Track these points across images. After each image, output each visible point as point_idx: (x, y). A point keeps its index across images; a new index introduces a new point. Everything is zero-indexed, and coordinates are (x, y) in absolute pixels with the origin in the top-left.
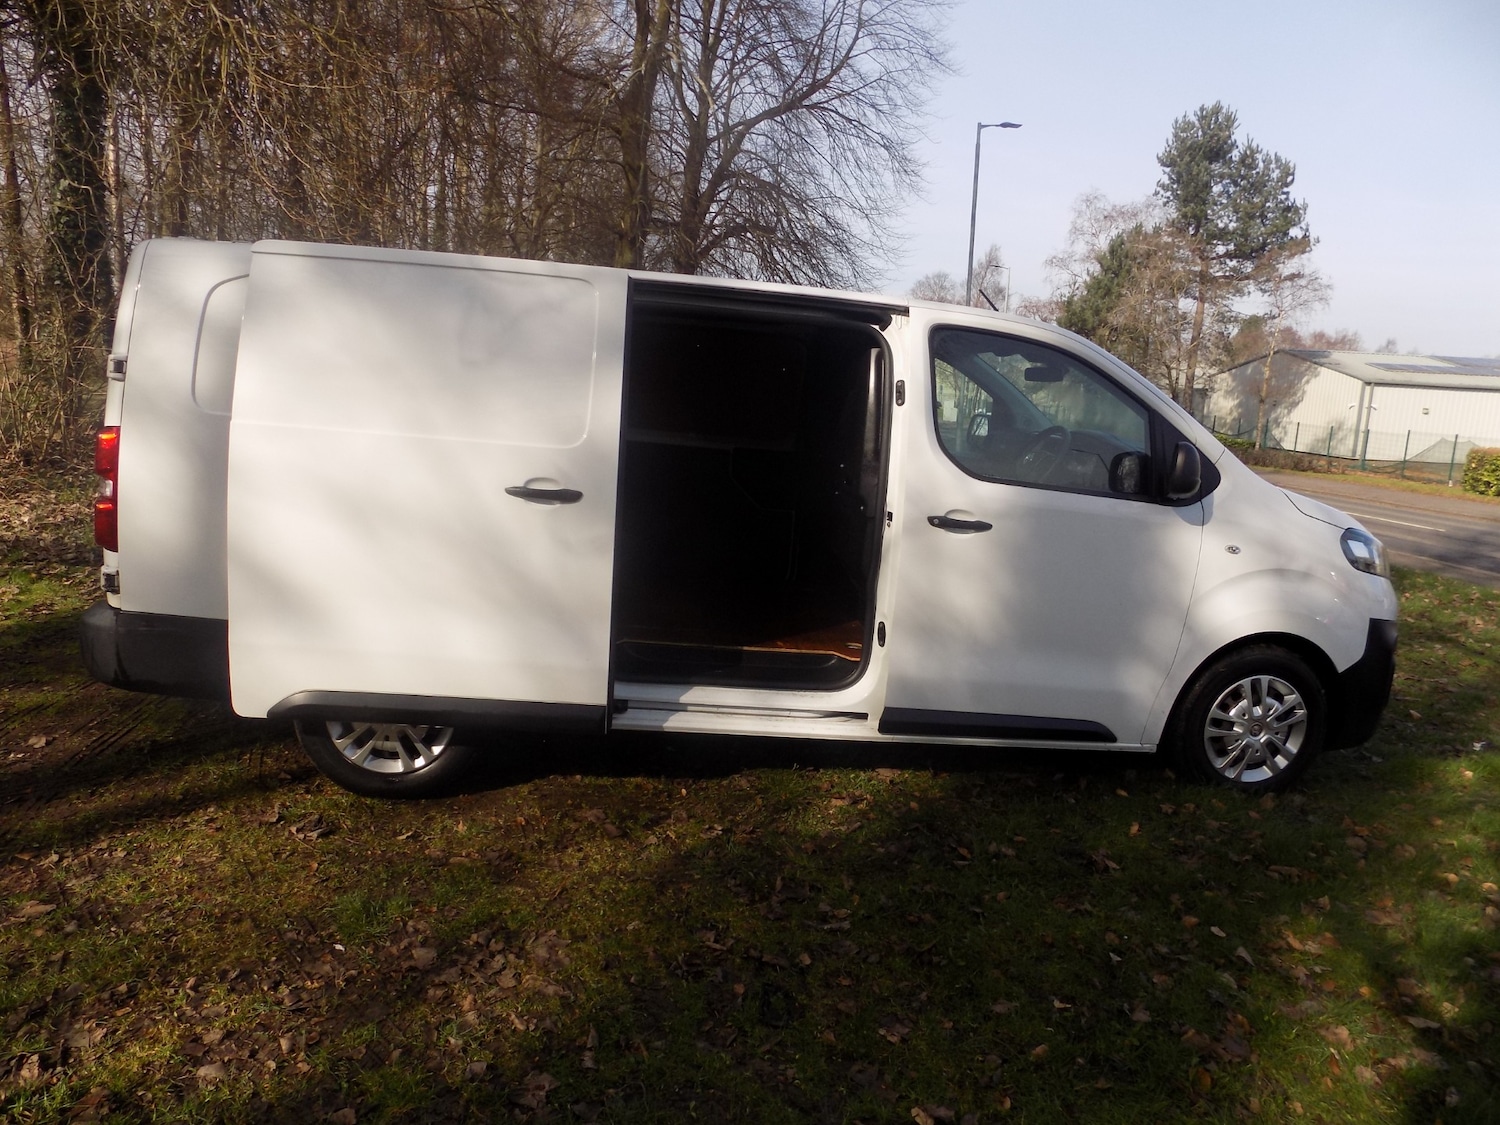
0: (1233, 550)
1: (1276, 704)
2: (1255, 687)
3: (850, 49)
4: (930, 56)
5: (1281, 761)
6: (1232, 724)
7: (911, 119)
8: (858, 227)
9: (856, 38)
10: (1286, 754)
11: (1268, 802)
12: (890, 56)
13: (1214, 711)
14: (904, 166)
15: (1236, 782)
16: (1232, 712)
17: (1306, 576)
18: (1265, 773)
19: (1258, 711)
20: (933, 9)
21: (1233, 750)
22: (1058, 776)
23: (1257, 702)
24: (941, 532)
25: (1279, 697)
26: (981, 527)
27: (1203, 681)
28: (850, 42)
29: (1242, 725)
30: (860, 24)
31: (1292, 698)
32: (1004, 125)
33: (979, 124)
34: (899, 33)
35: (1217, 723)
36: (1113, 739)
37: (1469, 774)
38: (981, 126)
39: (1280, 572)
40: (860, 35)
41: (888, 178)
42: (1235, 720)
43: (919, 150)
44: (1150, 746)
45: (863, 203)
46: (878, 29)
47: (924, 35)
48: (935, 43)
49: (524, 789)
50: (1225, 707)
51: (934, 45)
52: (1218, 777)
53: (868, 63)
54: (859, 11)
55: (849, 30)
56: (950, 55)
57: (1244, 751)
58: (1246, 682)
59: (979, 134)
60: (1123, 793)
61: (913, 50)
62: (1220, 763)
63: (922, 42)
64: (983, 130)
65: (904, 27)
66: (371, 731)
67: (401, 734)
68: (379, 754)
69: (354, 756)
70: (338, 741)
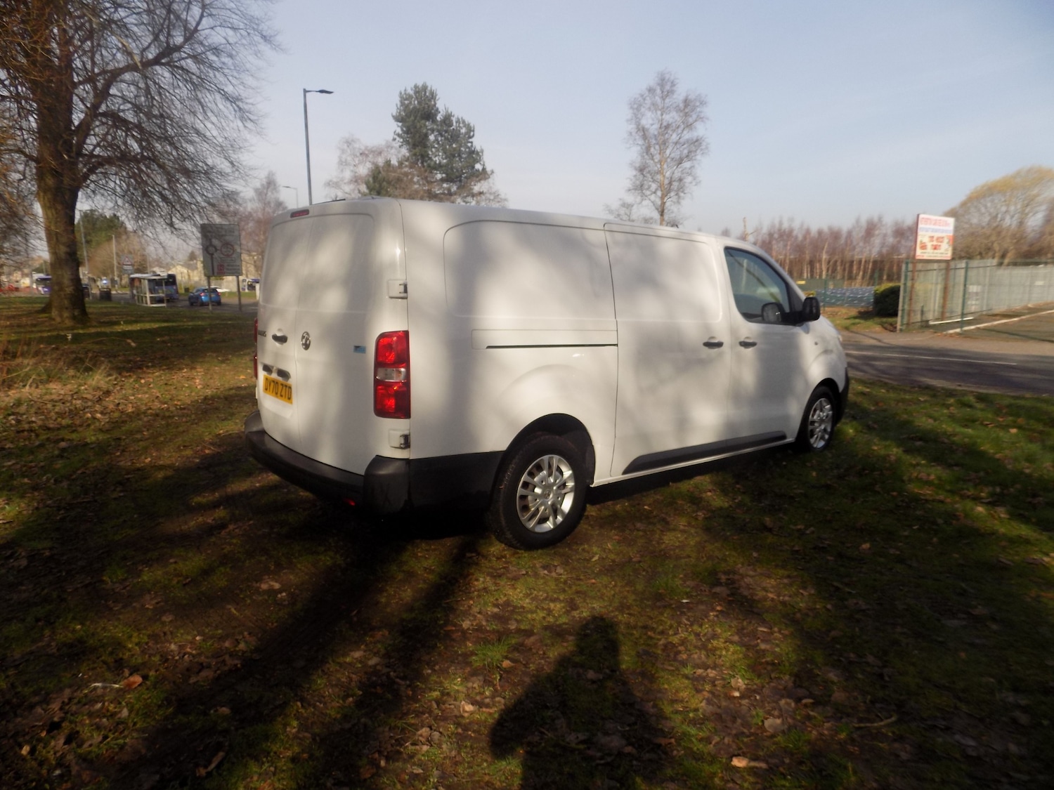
0: (816, 344)
1: (825, 410)
3: (198, 24)
4: (264, 37)
5: (827, 436)
6: (815, 422)
7: (249, 81)
9: (202, 16)
10: (828, 433)
12: (230, 32)
13: (811, 417)
15: (817, 448)
16: (815, 417)
17: (831, 352)
18: (822, 443)
19: (821, 415)
21: (815, 434)
24: (742, 348)
26: (753, 344)
28: (197, 18)
29: (817, 422)
30: (203, 8)
31: (828, 407)
32: (322, 92)
33: (304, 89)
34: (233, 16)
35: (812, 423)
36: (786, 438)
38: (305, 91)
39: (826, 351)
40: (204, 14)
41: (236, 123)
43: (255, 105)
44: (795, 439)
46: (214, 12)
47: (256, 21)
48: (266, 28)
50: (813, 415)
52: (812, 447)
53: (213, 37)
56: (278, 38)
57: (818, 434)
58: (819, 402)
59: (305, 96)
61: (249, 31)
62: (812, 441)
63: (255, 27)
64: (308, 94)
65: (240, 13)
66: (538, 509)
67: (553, 505)
68: (541, 521)
69: (531, 525)
70: (522, 519)
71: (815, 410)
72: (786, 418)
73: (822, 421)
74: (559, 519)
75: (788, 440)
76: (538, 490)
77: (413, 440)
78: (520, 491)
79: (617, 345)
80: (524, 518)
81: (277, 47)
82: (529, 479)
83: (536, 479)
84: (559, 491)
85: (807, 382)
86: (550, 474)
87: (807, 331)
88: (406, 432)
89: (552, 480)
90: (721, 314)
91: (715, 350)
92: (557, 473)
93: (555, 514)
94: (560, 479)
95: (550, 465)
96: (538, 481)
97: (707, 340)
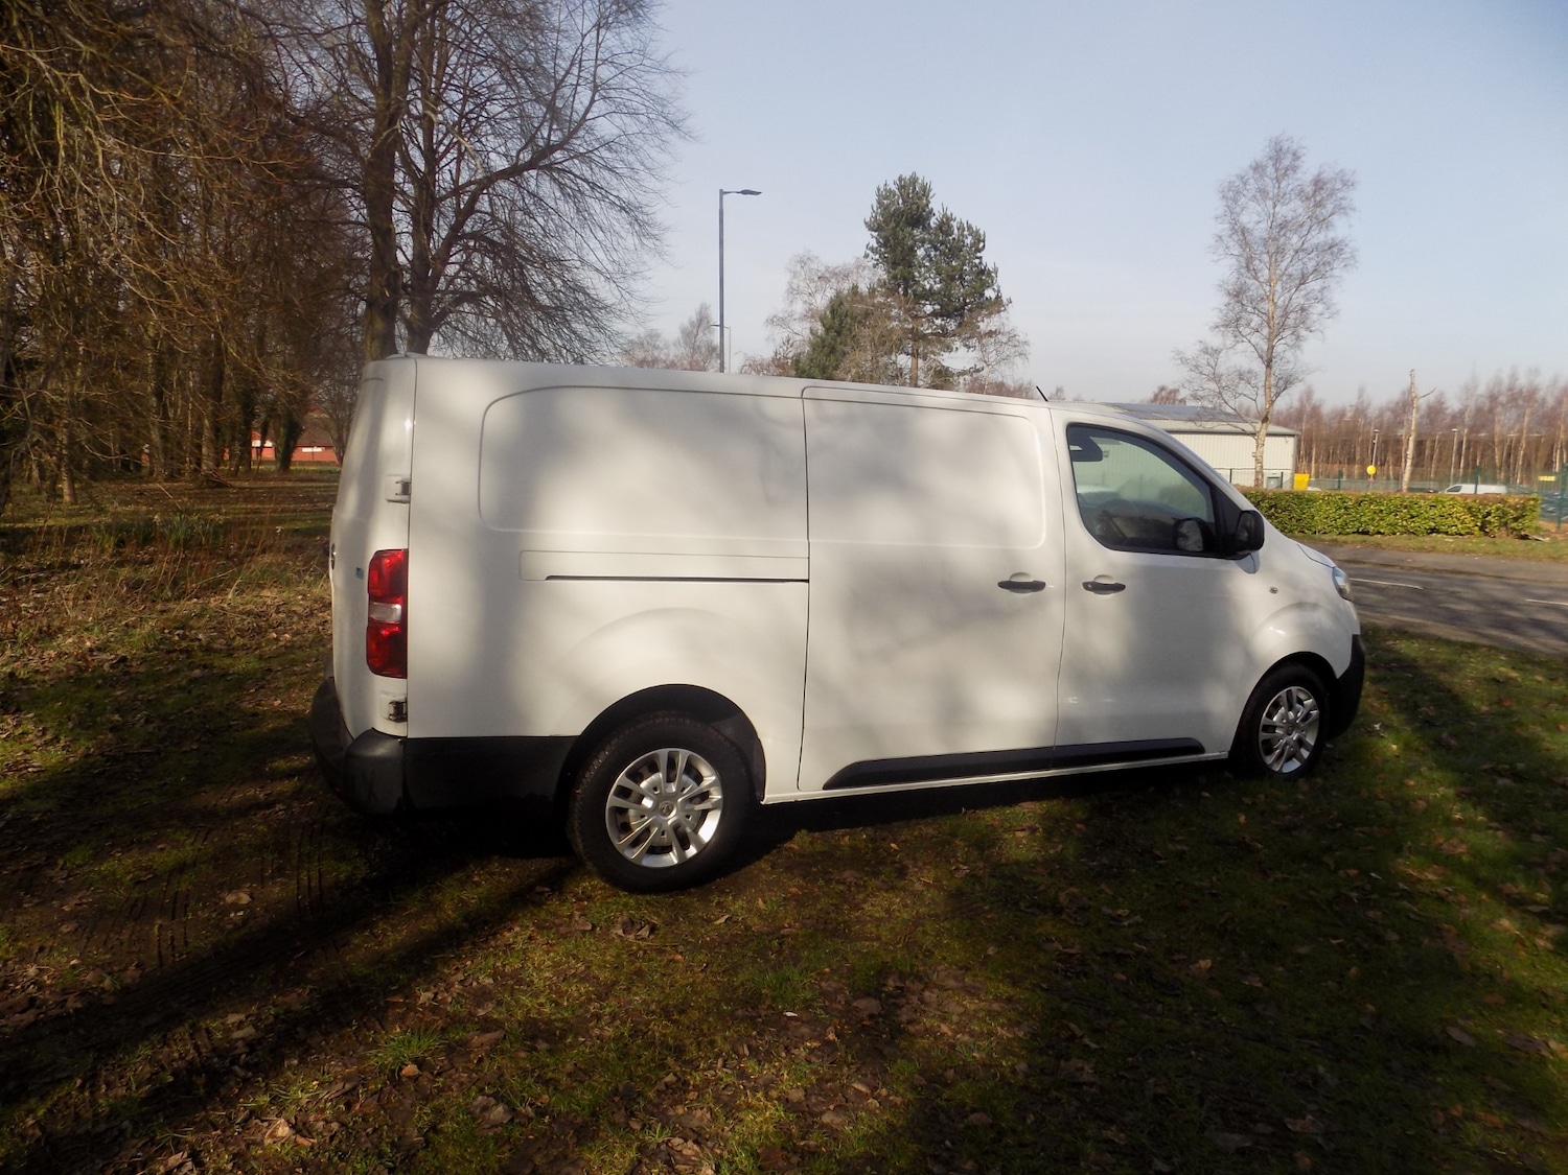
0: (1274, 591)
1: (1301, 708)
2: (1288, 696)
3: (587, 111)
4: (670, 123)
5: (1305, 753)
6: (1275, 727)
7: (650, 183)
8: (602, 290)
9: (592, 101)
10: (1308, 747)
11: (1302, 784)
12: (627, 120)
13: (1264, 719)
14: (643, 228)
15: (1281, 773)
16: (1275, 719)
17: (1315, 606)
18: (1295, 765)
19: (1291, 715)
20: (668, 76)
21: (1277, 749)
22: (1151, 789)
23: (1290, 708)
24: (1090, 594)
25: (1303, 703)
26: (1118, 588)
28: (587, 103)
29: (1281, 727)
30: (595, 89)
31: (1310, 702)
32: (745, 192)
33: (721, 190)
34: (632, 97)
35: (1266, 728)
36: (1203, 751)
37: (1395, 747)
38: (722, 193)
39: (1300, 605)
40: (597, 97)
41: (631, 241)
42: (1277, 724)
43: (661, 213)
44: (1226, 753)
45: (610, 268)
46: (613, 93)
47: (660, 101)
48: (673, 110)
50: (1270, 716)
51: (672, 111)
52: (1268, 769)
53: (605, 128)
54: (594, 76)
56: (688, 122)
57: (1283, 748)
58: (1284, 693)
59: (721, 199)
60: (1207, 794)
61: (650, 116)
62: (1269, 760)
63: (660, 109)
64: (724, 196)
65: (641, 93)
66: (647, 830)
67: (676, 827)
68: (654, 850)
69: (633, 855)
70: (616, 843)
71: (1276, 706)
72: (1204, 717)
73: (1291, 726)
74: (692, 851)
75: (1210, 754)
76: (647, 803)
77: (412, 711)
78: (612, 800)
79: (807, 581)
80: (620, 843)
81: (687, 135)
82: (629, 784)
83: (644, 785)
84: (688, 807)
85: (1249, 657)
86: (670, 780)
87: (1253, 570)
88: (400, 698)
89: (673, 788)
90: (1044, 535)
91: (1029, 595)
92: (685, 778)
93: (684, 843)
94: (691, 787)
95: (672, 763)
96: (648, 788)
97: (1006, 579)
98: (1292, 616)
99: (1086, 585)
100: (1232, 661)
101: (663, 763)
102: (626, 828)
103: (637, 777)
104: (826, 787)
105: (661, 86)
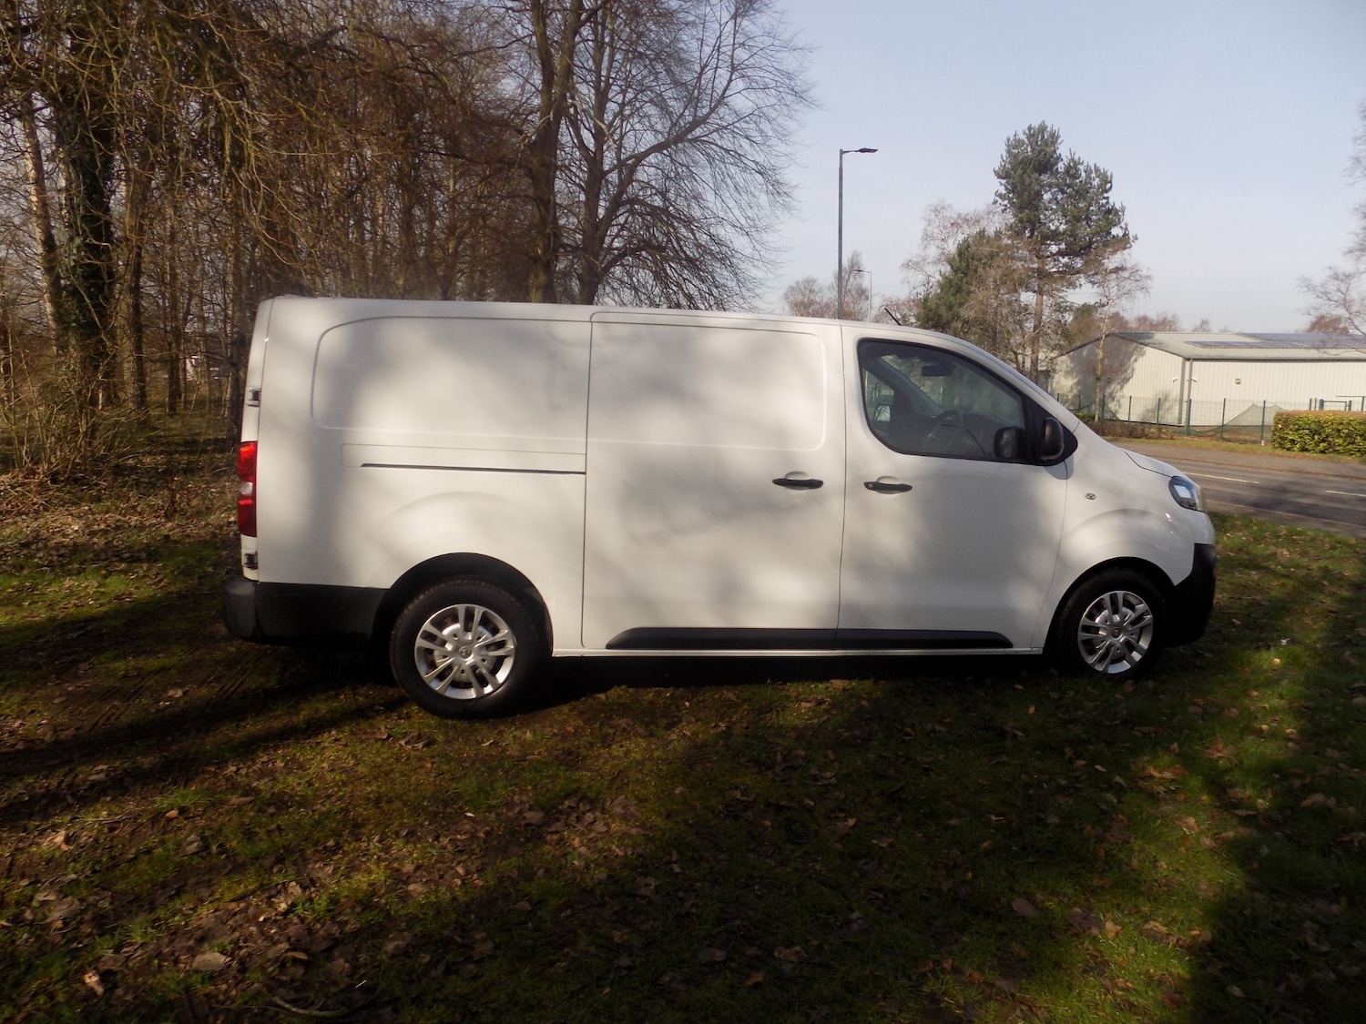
0: (1091, 497)
1: (1130, 612)
2: (1113, 599)
3: (726, 90)
4: (796, 93)
5: (1136, 656)
6: (1097, 629)
7: (781, 148)
8: (740, 243)
9: (730, 81)
10: (1140, 650)
11: (1129, 686)
12: (761, 94)
13: (1084, 619)
14: (776, 187)
15: (1104, 673)
16: (1097, 621)
17: (1144, 513)
18: (1124, 666)
19: (1117, 618)
20: (795, 53)
21: (1100, 649)
22: (969, 678)
23: (1115, 611)
24: (874, 493)
25: (1132, 607)
26: (904, 488)
27: (1074, 597)
28: (725, 83)
29: (1105, 629)
30: (733, 69)
31: (1142, 607)
32: (863, 151)
33: (841, 150)
35: (1087, 629)
36: (1010, 645)
37: (1277, 661)
38: (842, 152)
39: (1124, 512)
40: (734, 77)
41: (764, 199)
42: (1100, 625)
43: (789, 175)
44: (1038, 650)
45: (743, 221)
46: (749, 72)
47: (789, 76)
48: (799, 83)
49: (566, 708)
50: (1092, 616)
51: (798, 84)
52: (1089, 671)
53: (741, 101)
54: (732, 57)
55: (724, 74)
56: (811, 93)
57: (1108, 649)
58: (1106, 596)
59: (841, 158)
60: (1020, 687)
61: (781, 89)
62: (1091, 660)
63: (788, 82)
64: (844, 155)
65: (771, 69)
66: (450, 667)
67: (474, 668)
68: (456, 684)
69: (437, 686)
70: (425, 677)
71: (1099, 608)
72: (1009, 614)
73: (1116, 630)
74: (488, 689)
75: (1019, 649)
76: (449, 647)
77: (261, 560)
78: (420, 642)
79: (585, 473)
80: (427, 675)
81: (811, 104)
82: (433, 630)
83: (446, 632)
84: (484, 652)
86: (467, 629)
87: (1066, 476)
88: (252, 551)
89: (469, 637)
90: (823, 440)
91: (805, 492)
92: (481, 629)
93: (483, 682)
94: (487, 637)
95: (469, 616)
96: (449, 635)
97: (782, 477)
98: (1116, 521)
99: (867, 485)
100: (1041, 563)
101: (461, 616)
102: (432, 665)
103: (440, 624)
104: (609, 647)
105: (789, 62)
